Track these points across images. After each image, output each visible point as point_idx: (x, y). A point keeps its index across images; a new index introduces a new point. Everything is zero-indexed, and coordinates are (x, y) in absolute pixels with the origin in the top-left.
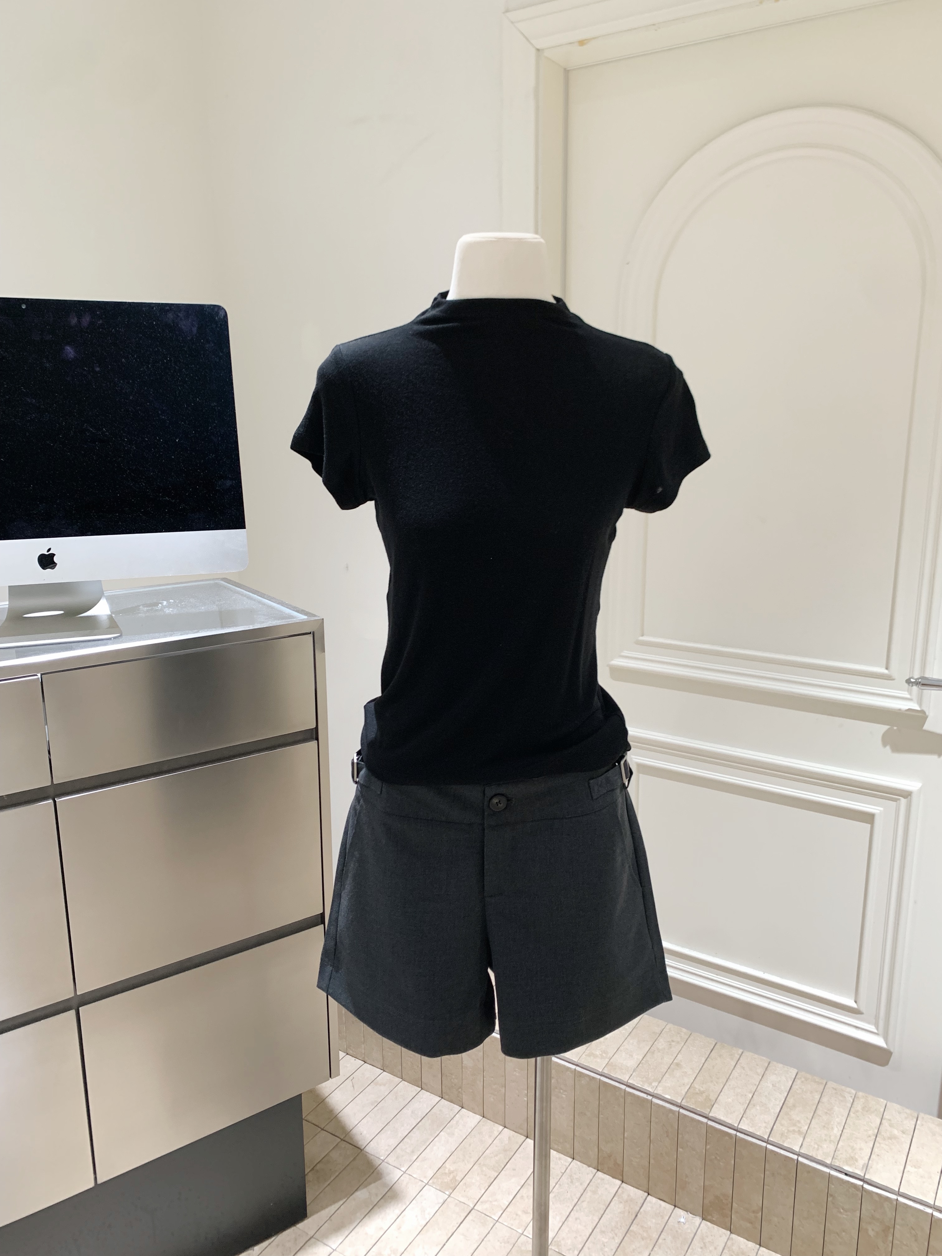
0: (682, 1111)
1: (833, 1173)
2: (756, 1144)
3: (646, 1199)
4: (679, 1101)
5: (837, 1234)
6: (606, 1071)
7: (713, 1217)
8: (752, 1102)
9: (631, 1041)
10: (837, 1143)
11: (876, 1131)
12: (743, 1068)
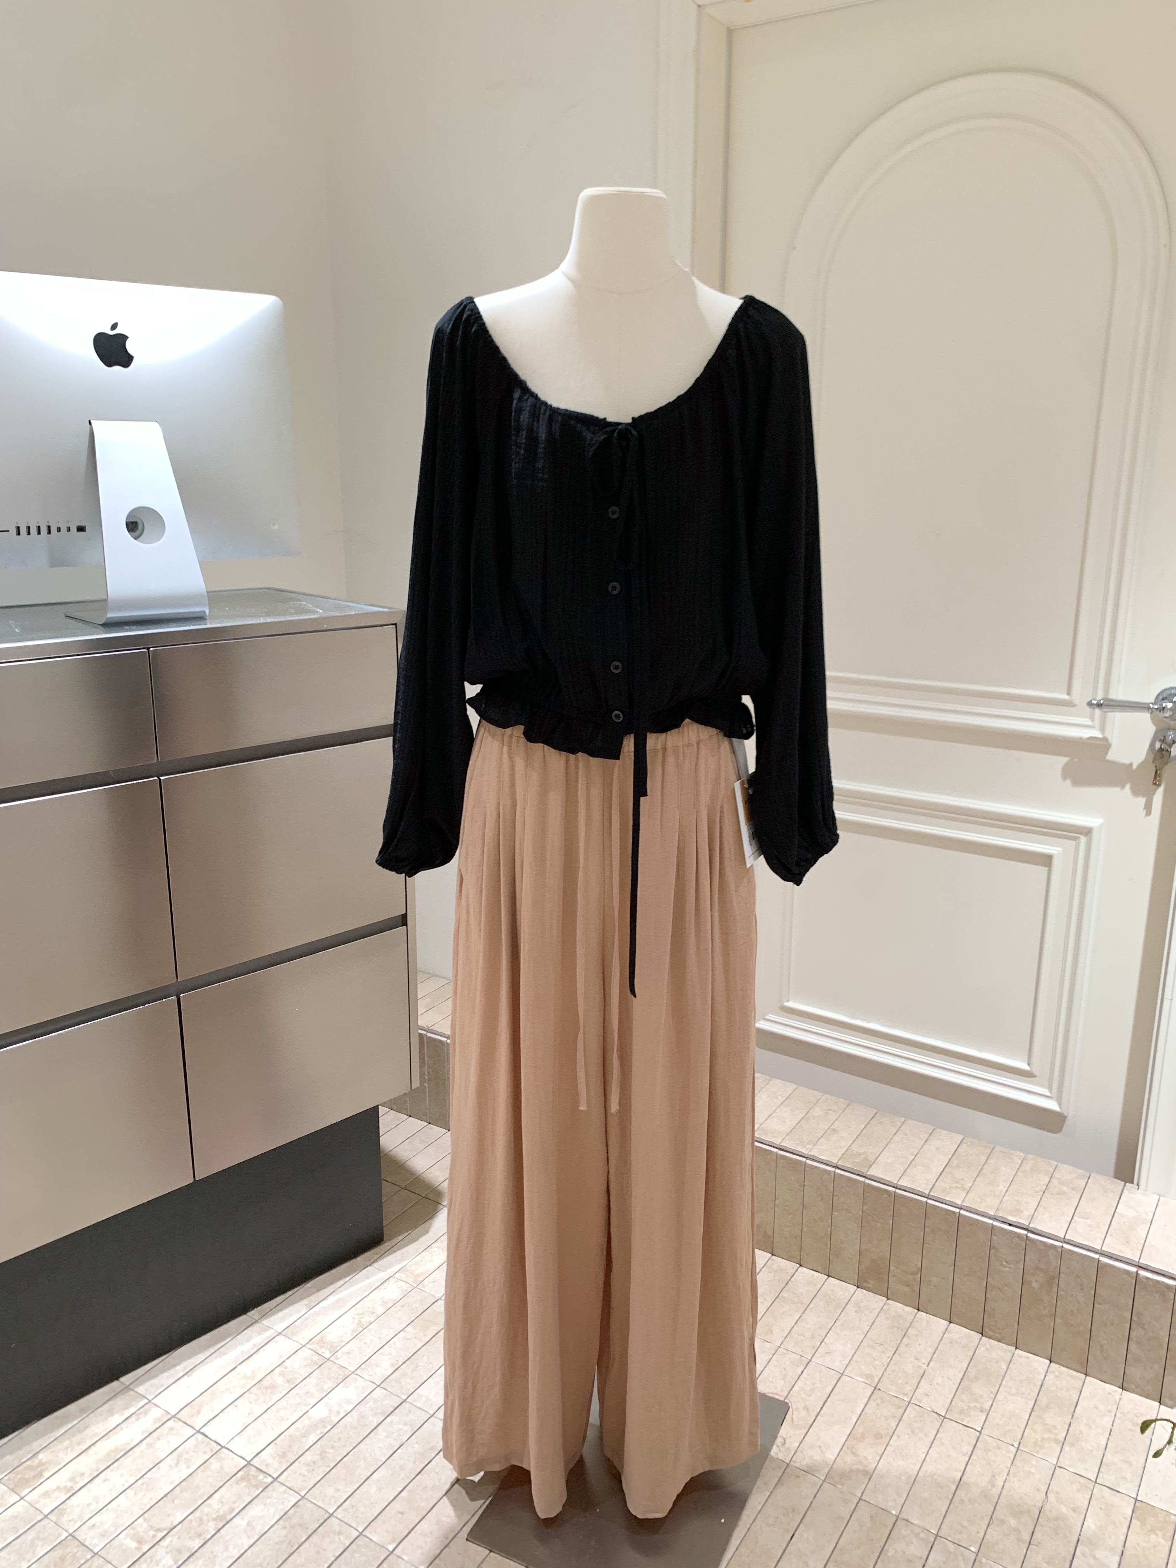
0: (838, 1171)
1: (996, 1223)
2: (916, 1199)
3: (797, 1270)
4: (835, 1161)
5: (1000, 1289)
7: (869, 1284)
8: (914, 1162)
9: (784, 1109)
10: (1001, 1198)
11: (1045, 1187)
12: (906, 1134)
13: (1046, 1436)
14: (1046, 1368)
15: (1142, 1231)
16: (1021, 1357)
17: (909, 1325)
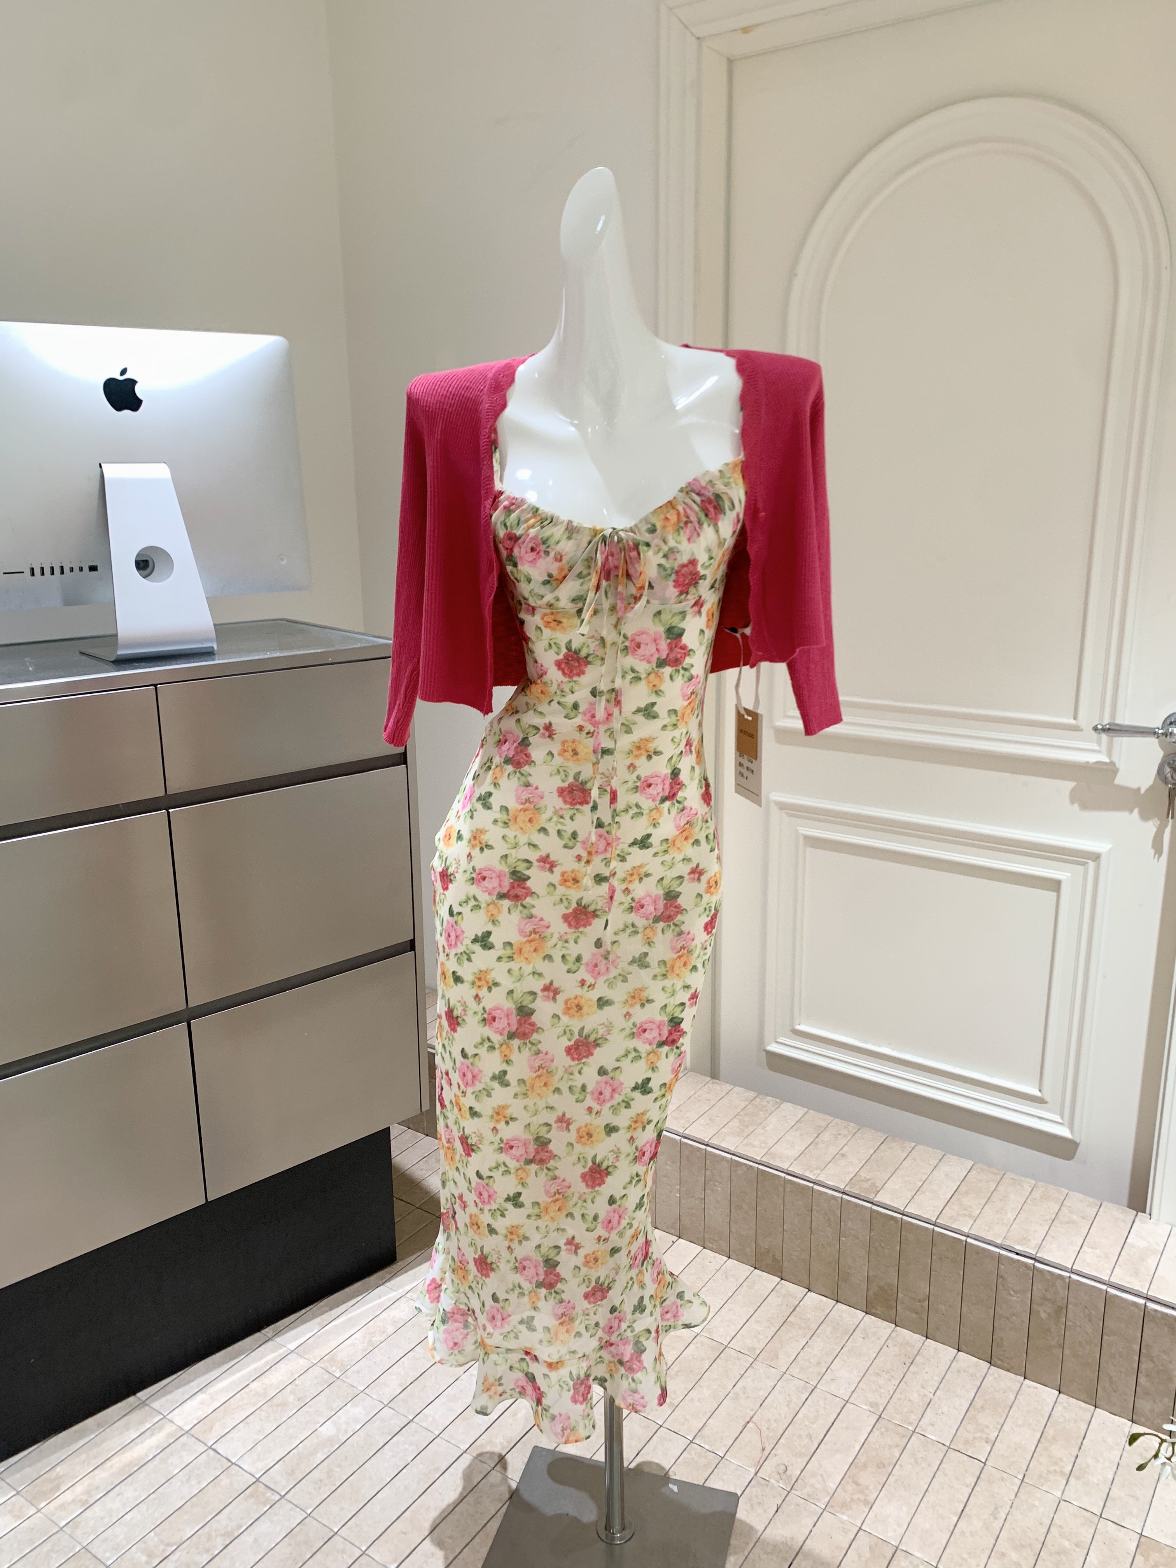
0: (845, 1197)
1: (1003, 1252)
2: (923, 1226)
4: (842, 1187)
6: (764, 1159)
7: (877, 1310)
8: (921, 1189)
9: (793, 1134)
10: (1009, 1226)
11: (1054, 1216)
12: (915, 1160)
13: (1052, 1468)
14: (1055, 1399)
15: (1152, 1263)
16: (1029, 1387)
17: (916, 1353)
